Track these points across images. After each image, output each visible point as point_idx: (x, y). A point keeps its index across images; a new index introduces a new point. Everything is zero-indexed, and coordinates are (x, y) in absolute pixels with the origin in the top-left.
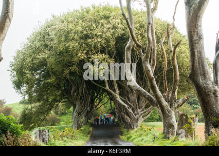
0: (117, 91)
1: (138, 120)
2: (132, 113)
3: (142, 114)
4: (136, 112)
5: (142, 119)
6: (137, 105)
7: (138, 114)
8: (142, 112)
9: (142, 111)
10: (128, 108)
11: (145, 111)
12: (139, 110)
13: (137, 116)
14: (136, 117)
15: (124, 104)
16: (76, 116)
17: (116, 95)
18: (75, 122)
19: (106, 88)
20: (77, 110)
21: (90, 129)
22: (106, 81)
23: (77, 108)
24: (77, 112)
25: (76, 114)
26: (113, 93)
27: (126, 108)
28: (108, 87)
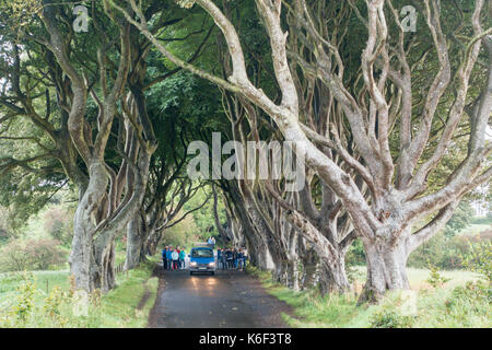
0: (290, 93)
1: (392, 241)
2: (364, 205)
3: (413, 214)
4: (381, 204)
5: (412, 239)
6: (386, 168)
7: (392, 213)
8: (415, 205)
9: (411, 199)
10: (346, 180)
11: (429, 199)
12: (397, 196)
13: (388, 221)
14: (382, 229)
15: (323, 163)
16: (86, 223)
17: (285, 113)
18: (81, 248)
19: (231, 79)
20: (90, 198)
21: (148, 284)
22: (233, 41)
23: (94, 190)
24: (90, 208)
25: (86, 217)
26: (270, 104)
27: (333, 178)
28: (245, 74)
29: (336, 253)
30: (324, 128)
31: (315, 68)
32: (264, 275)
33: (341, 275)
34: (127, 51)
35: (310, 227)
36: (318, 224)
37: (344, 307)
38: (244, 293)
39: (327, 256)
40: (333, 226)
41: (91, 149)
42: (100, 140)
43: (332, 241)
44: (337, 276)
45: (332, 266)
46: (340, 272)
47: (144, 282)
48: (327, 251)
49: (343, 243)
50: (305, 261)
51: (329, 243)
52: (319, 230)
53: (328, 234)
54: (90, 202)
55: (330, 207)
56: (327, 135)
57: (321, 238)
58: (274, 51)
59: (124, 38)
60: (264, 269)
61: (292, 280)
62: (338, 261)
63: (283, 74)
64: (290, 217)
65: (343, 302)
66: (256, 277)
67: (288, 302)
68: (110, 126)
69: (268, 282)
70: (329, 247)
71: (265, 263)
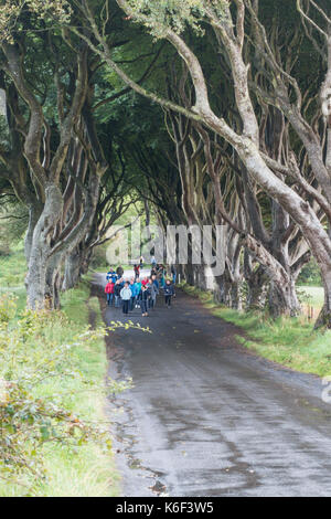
15: (283, 191)
16: (42, 244)
17: (247, 142)
18: (38, 269)
19: (194, 108)
20: (46, 221)
21: (90, 304)
22: (196, 72)
23: (50, 213)
24: (46, 230)
25: (42, 239)
26: (232, 133)
27: (292, 205)
28: (207, 104)
29: (288, 277)
30: (277, 153)
31: (274, 98)
32: (204, 296)
33: (292, 299)
34: (83, 76)
35: (263, 251)
36: (270, 247)
37: (299, 330)
38: (188, 314)
39: (279, 279)
40: (285, 250)
41: (47, 172)
42: (56, 163)
43: (284, 265)
44: (288, 298)
45: (284, 289)
46: (291, 295)
47: (86, 302)
48: (279, 275)
49: (295, 267)
50: (251, 283)
51: (281, 266)
52: (271, 253)
53: (280, 258)
54: (46, 224)
55: (281, 230)
56: (279, 161)
57: (274, 262)
58: (236, 82)
59: (82, 63)
60: (204, 289)
61: (236, 302)
62: (290, 285)
63: (244, 104)
64: (244, 241)
65: (296, 325)
66: (196, 297)
67: (236, 324)
68: (66, 150)
69: (209, 302)
70: (282, 271)
71: (205, 283)
